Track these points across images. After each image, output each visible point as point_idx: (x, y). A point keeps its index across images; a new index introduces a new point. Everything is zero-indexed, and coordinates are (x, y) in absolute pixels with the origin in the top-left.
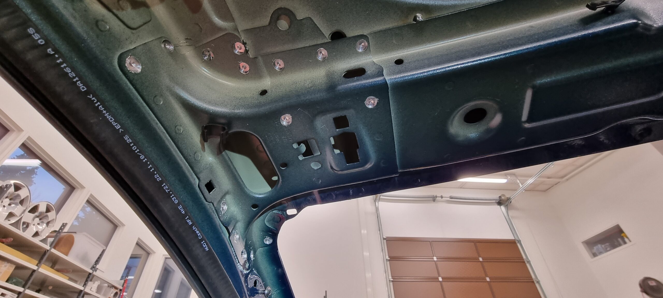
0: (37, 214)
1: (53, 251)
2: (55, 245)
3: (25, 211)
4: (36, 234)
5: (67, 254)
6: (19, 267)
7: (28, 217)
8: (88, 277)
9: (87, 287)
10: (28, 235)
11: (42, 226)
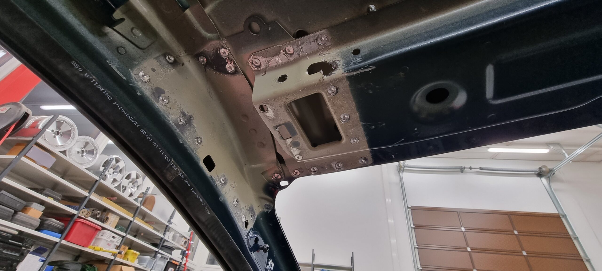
0: (130, 180)
1: (142, 207)
2: (143, 203)
3: (123, 177)
4: (131, 195)
5: (151, 210)
6: (122, 218)
7: (125, 182)
8: (166, 228)
9: (166, 236)
10: (125, 195)
11: (134, 189)
